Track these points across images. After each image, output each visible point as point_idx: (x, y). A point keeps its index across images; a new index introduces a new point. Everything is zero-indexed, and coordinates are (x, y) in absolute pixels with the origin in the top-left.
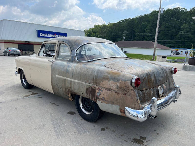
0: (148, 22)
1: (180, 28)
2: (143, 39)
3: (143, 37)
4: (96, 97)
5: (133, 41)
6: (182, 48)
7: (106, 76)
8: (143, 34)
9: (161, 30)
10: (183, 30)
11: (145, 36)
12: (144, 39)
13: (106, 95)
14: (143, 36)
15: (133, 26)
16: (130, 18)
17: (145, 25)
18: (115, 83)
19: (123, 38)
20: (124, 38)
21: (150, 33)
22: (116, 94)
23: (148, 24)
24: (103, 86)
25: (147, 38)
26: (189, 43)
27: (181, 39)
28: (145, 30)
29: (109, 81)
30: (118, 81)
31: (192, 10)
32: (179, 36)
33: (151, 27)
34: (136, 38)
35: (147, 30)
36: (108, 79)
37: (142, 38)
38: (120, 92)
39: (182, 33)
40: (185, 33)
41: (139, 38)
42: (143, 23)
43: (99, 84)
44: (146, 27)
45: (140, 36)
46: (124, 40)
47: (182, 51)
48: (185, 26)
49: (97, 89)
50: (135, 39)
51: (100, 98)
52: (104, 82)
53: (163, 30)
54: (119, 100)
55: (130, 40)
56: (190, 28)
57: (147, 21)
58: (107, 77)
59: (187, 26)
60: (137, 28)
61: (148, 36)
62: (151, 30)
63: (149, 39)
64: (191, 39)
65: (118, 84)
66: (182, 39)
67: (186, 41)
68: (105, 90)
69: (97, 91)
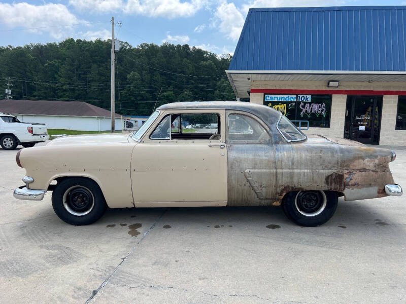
0: (59, 60)
1: (126, 78)
2: (53, 96)
3: (54, 92)
4: (343, 185)
5: (28, 99)
6: (134, 115)
7: (358, 154)
8: (53, 85)
9: (91, 79)
10: (132, 82)
11: (57, 90)
12: (56, 96)
13: (360, 178)
14: (54, 90)
15: (26, 66)
16: (10, 46)
17: (53, 65)
18: (372, 161)
19: (6, 92)
20: (10, 93)
21: (69, 84)
22: (375, 173)
23: (62, 65)
24: (354, 168)
25: (64, 94)
26: (144, 107)
27: (130, 99)
28: (56, 78)
29: (364, 160)
30: (376, 157)
31: (141, 48)
32: (127, 93)
33: (69, 72)
34: (35, 93)
35: (61, 77)
36: (362, 158)
37: (52, 93)
38: (379, 170)
39: (131, 87)
40: (135, 87)
41: (45, 93)
42: (49, 62)
43: (348, 166)
44: (59, 70)
45: (46, 89)
46: (10, 98)
47: (136, 121)
48: (134, 75)
49: (346, 174)
50: (35, 96)
51: (350, 184)
52: (356, 163)
53: (95, 81)
54: (378, 180)
55: (21, 98)
56: (142, 80)
57: (58, 58)
58: (359, 156)
59: (137, 76)
60: (35, 71)
61: (65, 90)
62: (70, 78)
63: (67, 96)
64: (147, 99)
65: (377, 161)
66: (132, 99)
67: (139, 102)
68: (358, 172)
69: (346, 176)
